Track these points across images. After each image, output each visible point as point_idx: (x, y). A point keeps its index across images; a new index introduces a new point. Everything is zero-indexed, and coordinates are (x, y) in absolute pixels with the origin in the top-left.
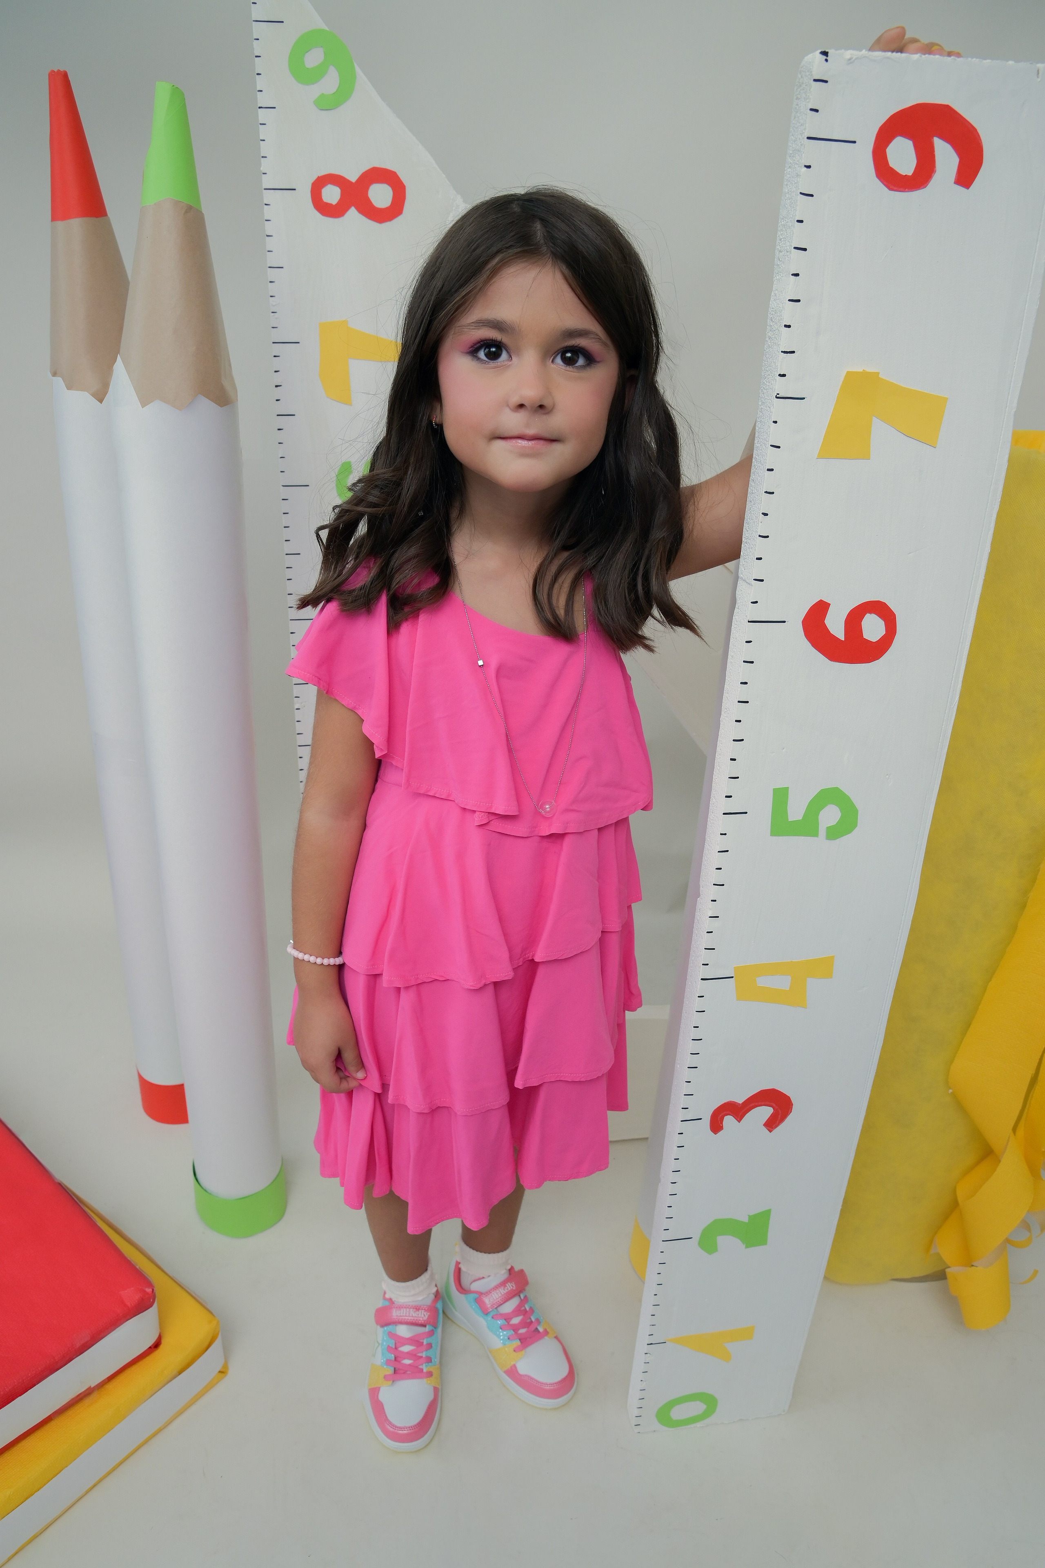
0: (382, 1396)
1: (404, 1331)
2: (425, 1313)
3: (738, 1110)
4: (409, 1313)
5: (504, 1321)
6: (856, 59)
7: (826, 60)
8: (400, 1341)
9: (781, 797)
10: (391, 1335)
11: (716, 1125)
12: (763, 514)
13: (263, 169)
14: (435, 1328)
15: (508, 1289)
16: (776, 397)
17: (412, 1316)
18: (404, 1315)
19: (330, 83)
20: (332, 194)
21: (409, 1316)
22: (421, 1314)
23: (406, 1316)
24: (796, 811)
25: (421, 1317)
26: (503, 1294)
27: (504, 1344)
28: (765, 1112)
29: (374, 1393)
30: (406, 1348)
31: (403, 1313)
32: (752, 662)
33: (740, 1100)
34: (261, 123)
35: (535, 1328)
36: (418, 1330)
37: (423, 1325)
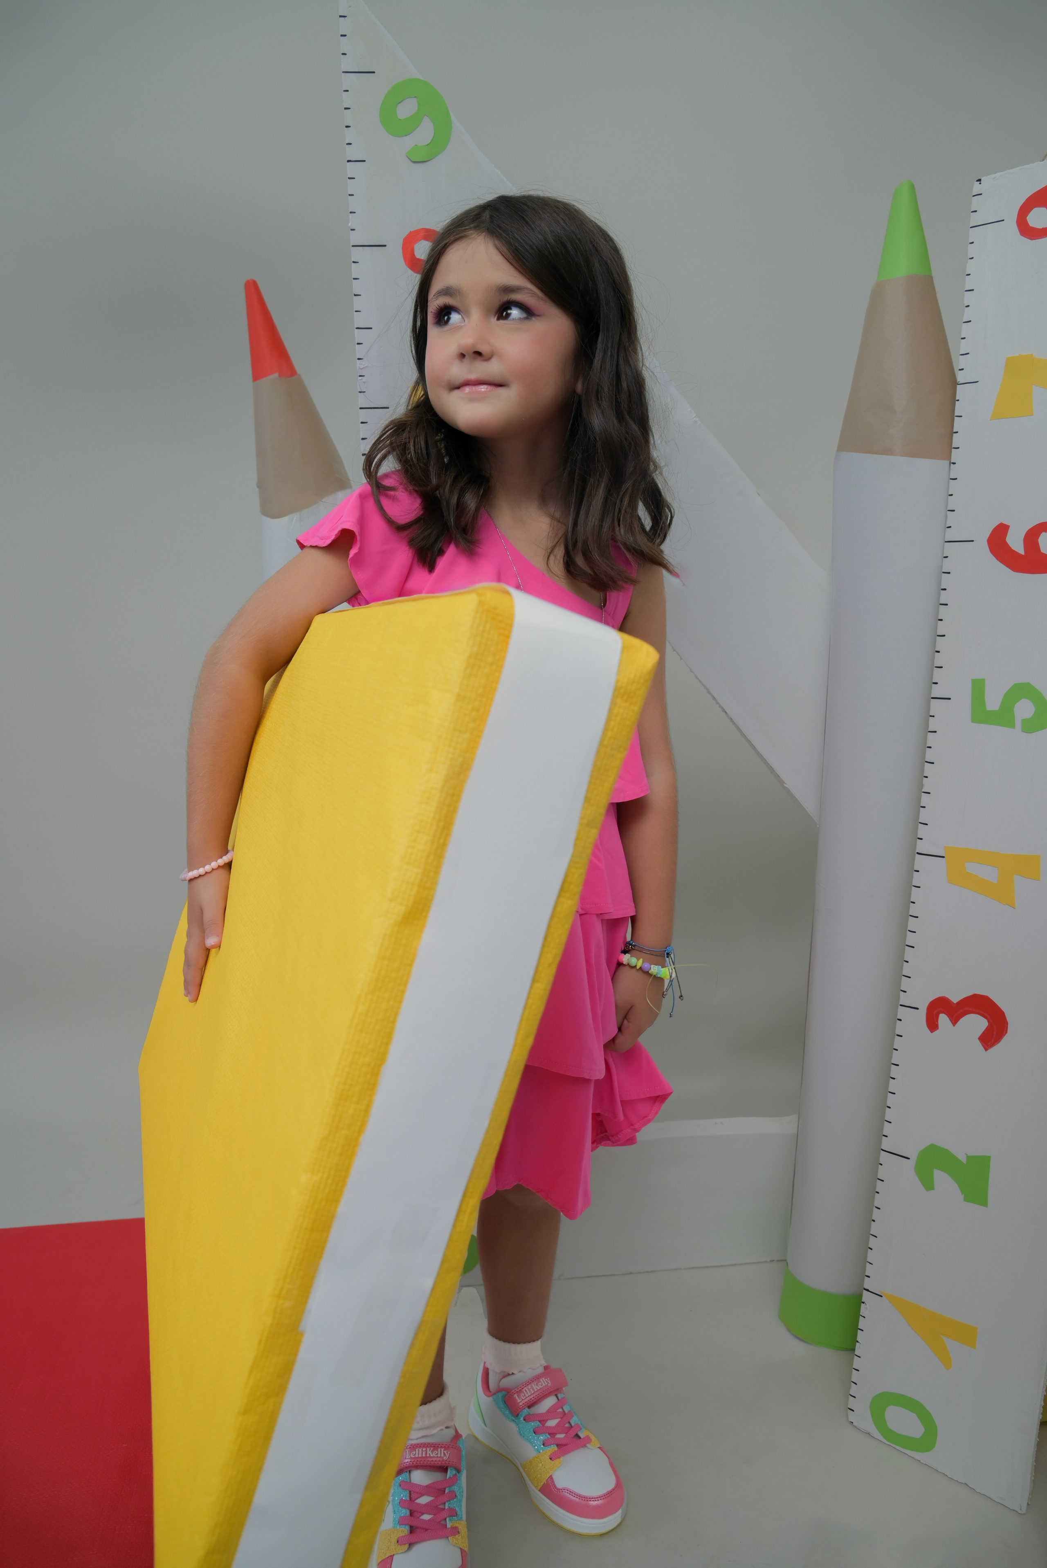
1: (420, 1477)
2: (444, 1451)
3: (955, 1011)
4: (426, 1453)
5: (538, 1423)
7: (980, 184)
8: (414, 1491)
9: (978, 687)
10: (404, 1485)
11: (932, 1025)
13: (351, 225)
14: (458, 1473)
17: (430, 1457)
18: (419, 1455)
19: (425, 133)
21: (425, 1456)
22: (439, 1452)
23: (421, 1456)
24: (993, 702)
25: (441, 1457)
26: (536, 1390)
27: (539, 1451)
30: (424, 1500)
32: (949, 573)
33: (955, 998)
34: (350, 177)
35: (575, 1434)
36: (437, 1477)
37: (444, 1469)
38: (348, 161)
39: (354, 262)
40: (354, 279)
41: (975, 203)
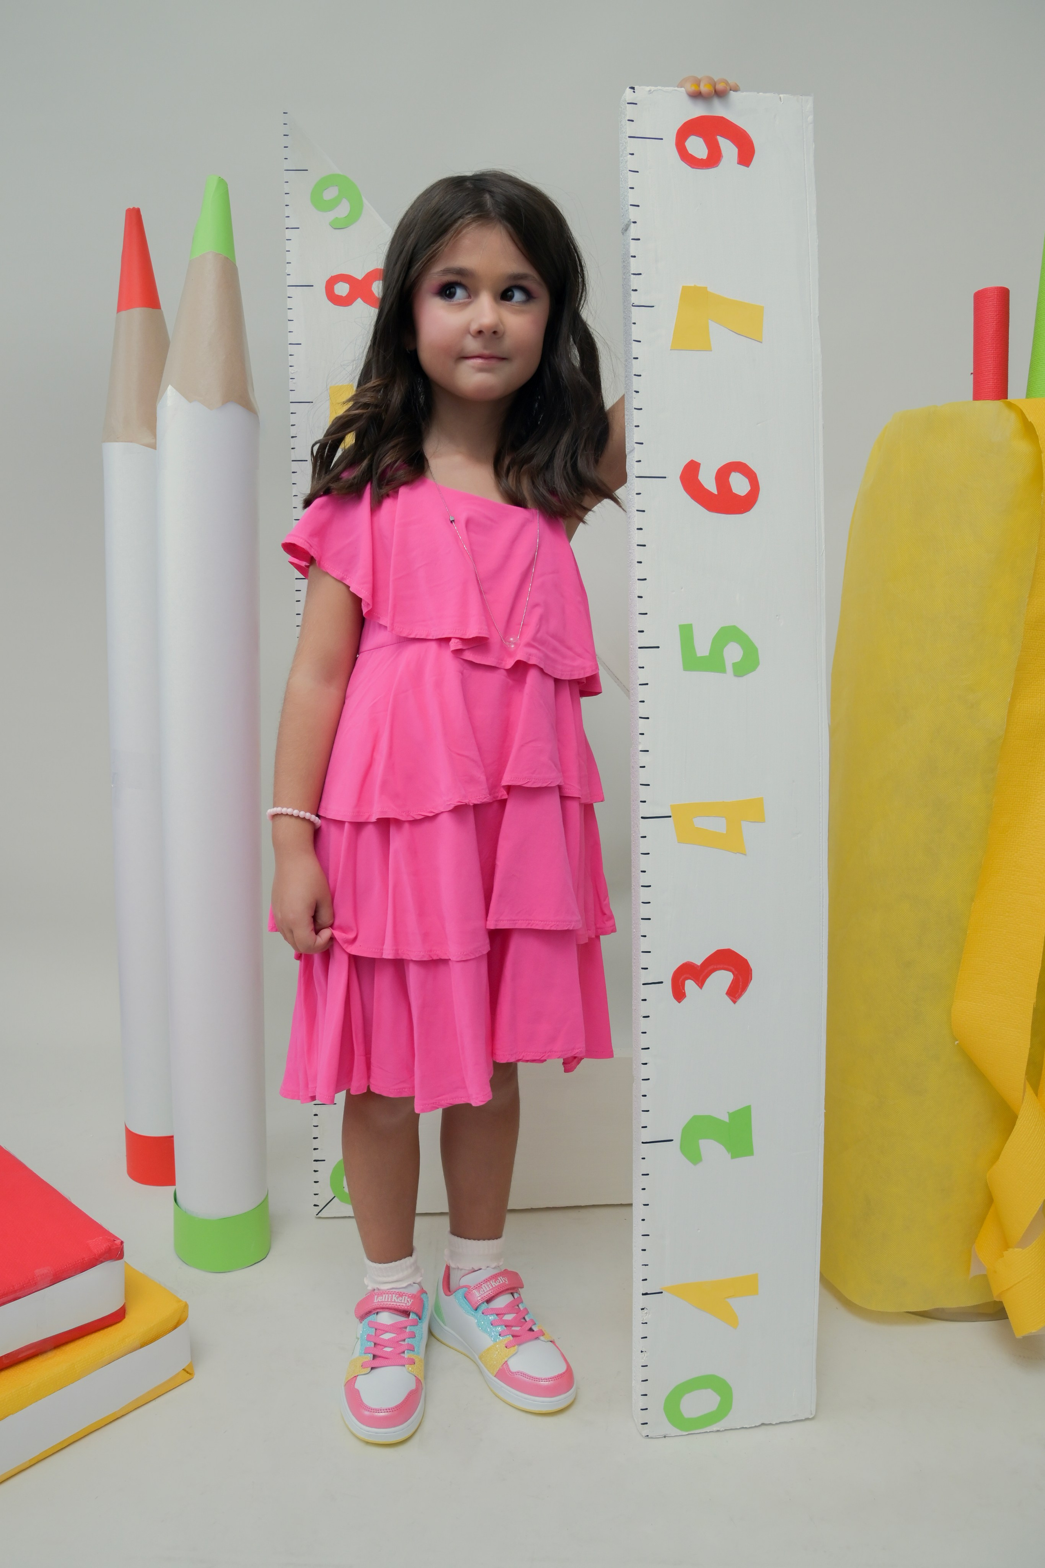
0: (358, 1385)
1: (385, 1318)
2: (409, 1300)
3: (698, 974)
4: (392, 1299)
5: (496, 1316)
6: (654, 91)
7: (634, 92)
8: (380, 1329)
9: (686, 633)
10: (371, 1324)
11: (679, 994)
12: (635, 391)
13: (287, 271)
14: (419, 1319)
15: (500, 1282)
16: (633, 306)
17: (397, 1303)
18: (386, 1300)
19: (343, 210)
20: (342, 289)
21: (391, 1301)
22: (405, 1300)
23: (388, 1301)
24: (703, 649)
25: (405, 1304)
26: (494, 1286)
27: (495, 1340)
28: (722, 979)
29: (350, 1384)
30: (387, 1336)
31: (385, 1299)
32: (644, 511)
33: (698, 961)
34: (288, 239)
35: (529, 1327)
36: (401, 1319)
37: (406, 1313)
38: (287, 228)
39: (289, 297)
40: (289, 309)
41: (631, 111)
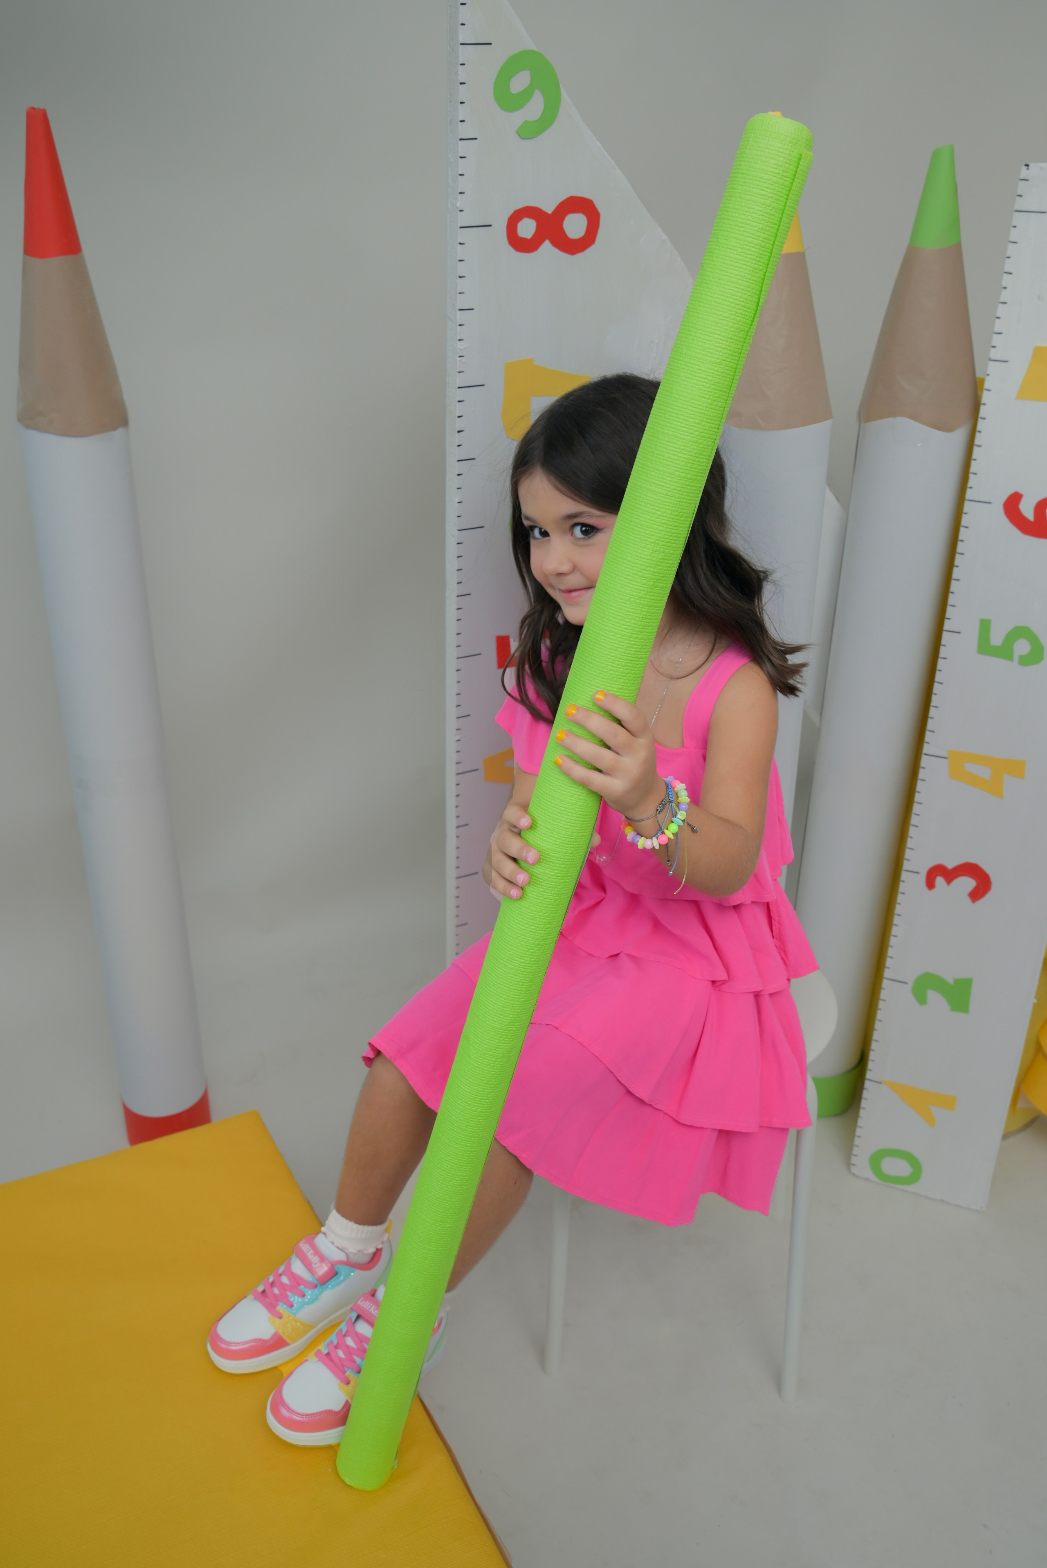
3: (950, 875)
7: (1028, 169)
9: (985, 626)
11: (930, 884)
13: (460, 205)
16: (990, 360)
19: (534, 109)
20: (527, 228)
24: (997, 638)
28: (967, 883)
32: (967, 528)
33: (950, 865)
34: (461, 156)
38: (461, 140)
39: (460, 243)
41: (1022, 187)
